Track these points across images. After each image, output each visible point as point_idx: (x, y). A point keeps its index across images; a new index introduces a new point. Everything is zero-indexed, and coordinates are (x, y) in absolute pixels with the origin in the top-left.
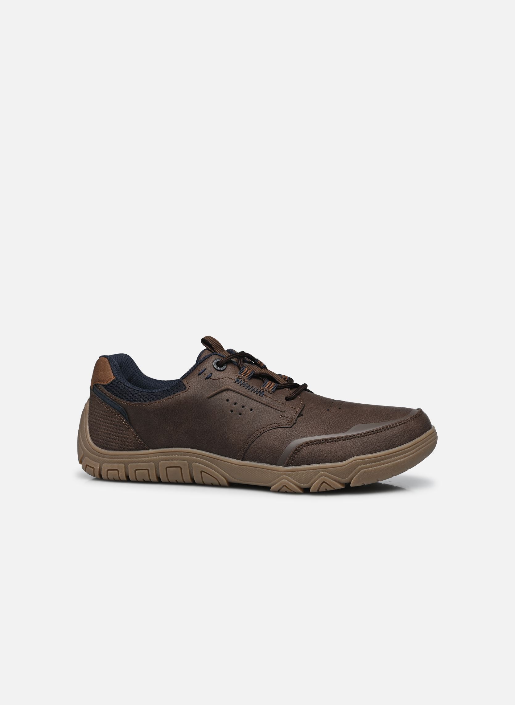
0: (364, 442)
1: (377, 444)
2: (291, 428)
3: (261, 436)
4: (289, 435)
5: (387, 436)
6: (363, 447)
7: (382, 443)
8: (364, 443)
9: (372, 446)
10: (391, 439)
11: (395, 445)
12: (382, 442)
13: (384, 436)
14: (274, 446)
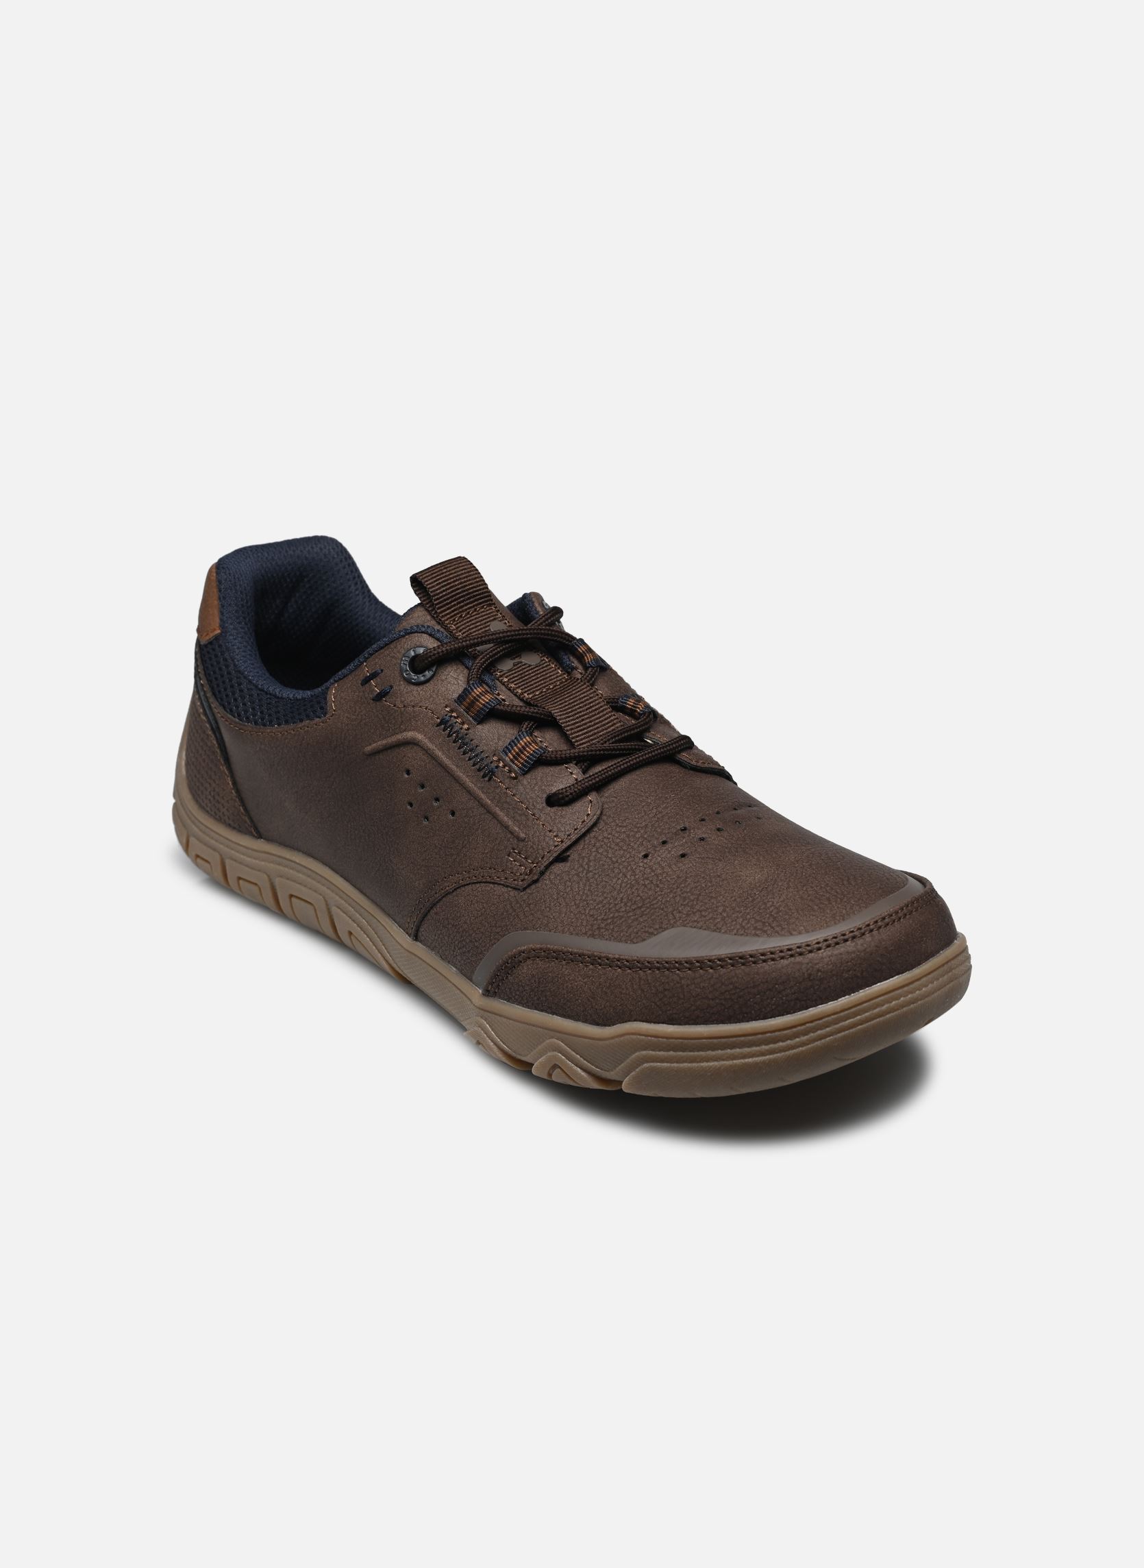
0: (667, 987)
1: (699, 1003)
2: (522, 893)
3: (454, 893)
4: (511, 911)
5: (731, 983)
6: (661, 1000)
7: (711, 1002)
8: (665, 990)
9: (683, 1003)
10: (740, 997)
11: (747, 1013)
12: (713, 999)
13: (723, 984)
14: (471, 932)
